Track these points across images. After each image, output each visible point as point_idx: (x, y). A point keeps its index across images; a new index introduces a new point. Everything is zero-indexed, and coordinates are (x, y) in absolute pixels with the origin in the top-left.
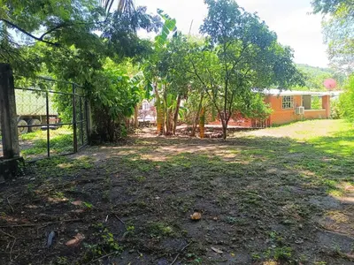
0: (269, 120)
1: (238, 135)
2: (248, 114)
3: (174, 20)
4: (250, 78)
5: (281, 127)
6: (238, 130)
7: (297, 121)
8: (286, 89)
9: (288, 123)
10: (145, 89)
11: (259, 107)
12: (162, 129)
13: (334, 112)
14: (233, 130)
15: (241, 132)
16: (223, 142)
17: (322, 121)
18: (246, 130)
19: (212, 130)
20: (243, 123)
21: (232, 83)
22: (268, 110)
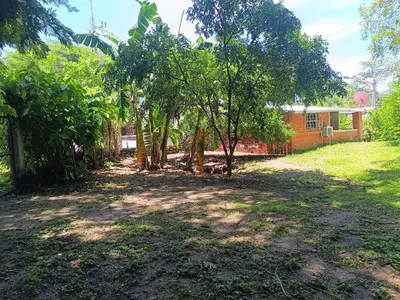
0: (290, 145)
1: (249, 167)
2: (263, 138)
3: (154, 5)
4: (263, 86)
5: (305, 154)
6: (250, 159)
7: (325, 145)
8: (315, 104)
9: (314, 149)
10: (118, 106)
11: (277, 129)
12: (144, 161)
13: (366, 132)
14: (243, 159)
15: (254, 163)
16: (226, 181)
17: (354, 144)
18: (260, 158)
19: (216, 159)
20: (256, 149)
21: (238, 94)
22: (288, 131)
